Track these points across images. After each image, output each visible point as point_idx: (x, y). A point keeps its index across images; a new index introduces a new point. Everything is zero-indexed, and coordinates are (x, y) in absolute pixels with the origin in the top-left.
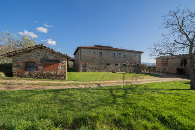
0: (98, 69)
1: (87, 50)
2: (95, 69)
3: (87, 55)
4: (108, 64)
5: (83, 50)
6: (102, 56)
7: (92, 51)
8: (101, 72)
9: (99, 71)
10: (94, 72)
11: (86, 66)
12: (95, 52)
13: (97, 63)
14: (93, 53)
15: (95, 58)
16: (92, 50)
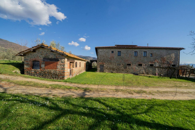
0: (117, 70)
1: (105, 50)
2: (113, 69)
3: (104, 55)
4: (128, 65)
5: (100, 50)
6: (122, 55)
7: (110, 51)
8: (120, 73)
9: (117, 72)
10: (112, 72)
11: (103, 66)
12: (113, 52)
13: (116, 63)
14: (111, 52)
15: (113, 58)
16: (110, 49)
